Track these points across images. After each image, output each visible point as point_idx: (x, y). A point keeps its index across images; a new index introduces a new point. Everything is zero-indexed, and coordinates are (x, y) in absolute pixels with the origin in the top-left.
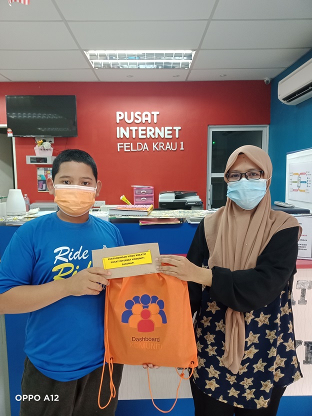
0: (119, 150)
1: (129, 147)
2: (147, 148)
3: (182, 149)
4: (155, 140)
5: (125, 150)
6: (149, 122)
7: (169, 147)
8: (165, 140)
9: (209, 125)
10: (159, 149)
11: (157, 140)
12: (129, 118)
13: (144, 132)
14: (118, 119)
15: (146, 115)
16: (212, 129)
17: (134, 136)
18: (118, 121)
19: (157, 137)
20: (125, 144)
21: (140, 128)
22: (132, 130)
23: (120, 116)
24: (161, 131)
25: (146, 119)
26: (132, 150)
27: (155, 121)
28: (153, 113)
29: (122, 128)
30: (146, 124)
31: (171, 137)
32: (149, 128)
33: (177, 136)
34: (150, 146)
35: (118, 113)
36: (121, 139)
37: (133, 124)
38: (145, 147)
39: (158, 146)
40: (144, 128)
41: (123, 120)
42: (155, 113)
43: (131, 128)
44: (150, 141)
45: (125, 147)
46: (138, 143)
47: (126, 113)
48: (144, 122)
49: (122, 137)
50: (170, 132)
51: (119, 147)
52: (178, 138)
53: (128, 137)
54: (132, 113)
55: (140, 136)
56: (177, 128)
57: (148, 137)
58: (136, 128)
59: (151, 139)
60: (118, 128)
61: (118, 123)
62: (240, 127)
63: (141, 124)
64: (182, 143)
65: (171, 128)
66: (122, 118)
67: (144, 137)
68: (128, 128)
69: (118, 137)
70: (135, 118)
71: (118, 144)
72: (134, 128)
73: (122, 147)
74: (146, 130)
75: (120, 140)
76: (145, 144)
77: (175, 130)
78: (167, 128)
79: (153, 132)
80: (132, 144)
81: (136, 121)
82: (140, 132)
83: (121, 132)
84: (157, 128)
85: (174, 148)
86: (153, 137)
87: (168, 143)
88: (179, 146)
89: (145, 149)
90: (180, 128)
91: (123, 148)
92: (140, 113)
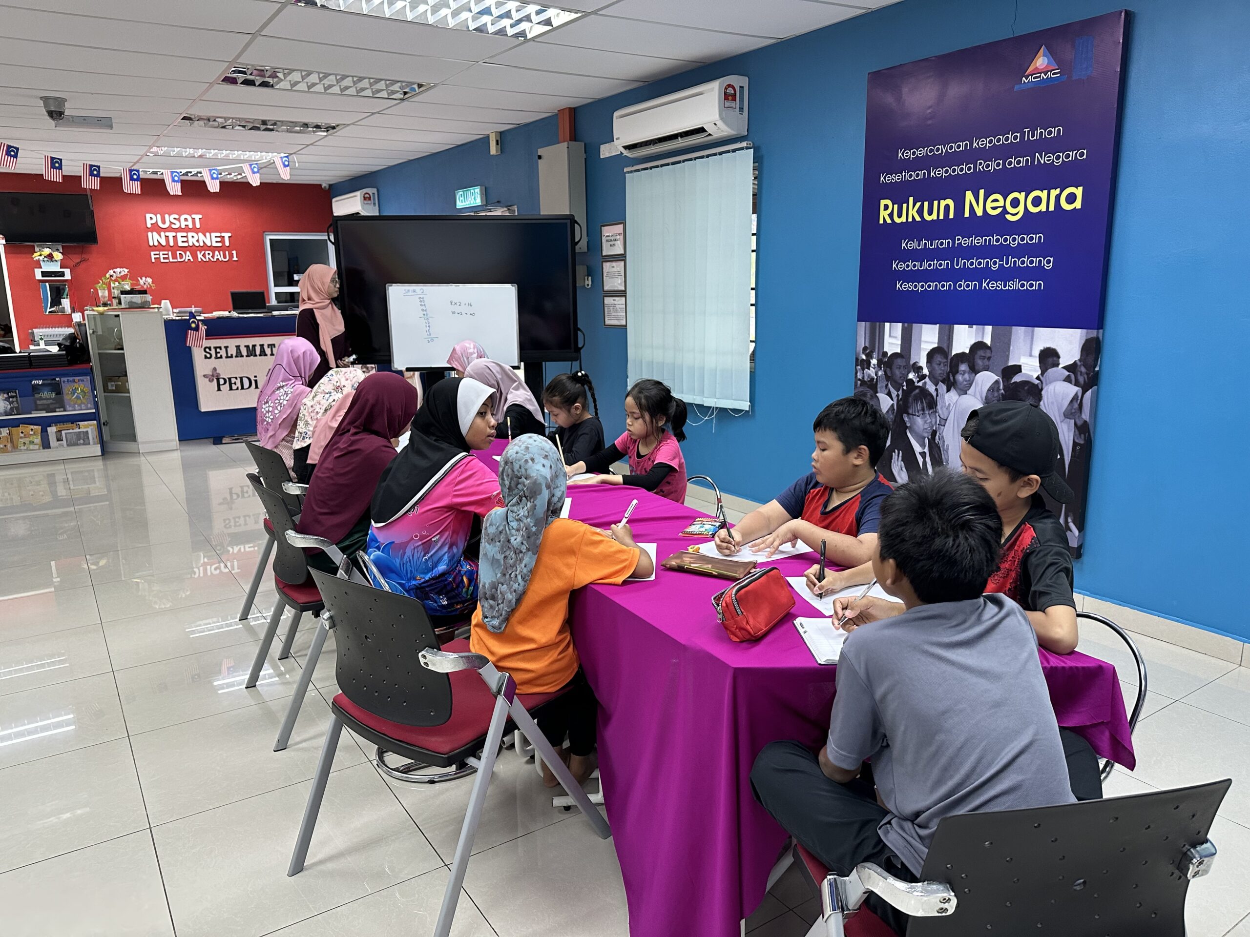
0: (153, 260)
1: (166, 256)
2: (190, 258)
3: (235, 259)
4: (200, 248)
5: (162, 260)
6: (191, 226)
7: (219, 257)
8: (213, 249)
9: (264, 232)
10: (205, 258)
11: (202, 248)
12: (164, 222)
13: (185, 239)
14: (149, 222)
15: (186, 220)
16: (269, 237)
17: (172, 244)
18: (149, 226)
19: (202, 244)
20: (161, 253)
21: (179, 235)
22: (168, 236)
23: (151, 219)
24: (205, 236)
25: (187, 223)
26: (171, 260)
27: (198, 226)
28: (193, 216)
29: (155, 234)
30: (187, 229)
31: (220, 244)
32: (190, 234)
33: (227, 244)
34: (195, 256)
35: (148, 216)
36: (155, 246)
37: (170, 229)
38: (188, 256)
39: (204, 255)
40: (185, 234)
41: (156, 224)
42: (197, 217)
43: (167, 234)
44: (193, 250)
45: (162, 256)
46: (178, 252)
47: (159, 216)
48: (183, 226)
49: (156, 244)
50: (219, 239)
51: (153, 257)
52: (228, 247)
53: (164, 243)
54: (167, 216)
55: (181, 244)
56: (227, 235)
57: (191, 244)
58: (174, 234)
59: (194, 247)
60: (150, 234)
61: (148, 228)
62: (301, 235)
63: (180, 229)
64: (234, 252)
65: (218, 234)
66: (153, 221)
67: (186, 244)
68: (162, 234)
69: (151, 244)
70: (171, 223)
71: (152, 253)
72: (171, 235)
73: (158, 256)
74: (186, 237)
75: (154, 248)
76: (188, 253)
77: (224, 237)
78: (214, 235)
79: (196, 238)
80: (170, 253)
81: (173, 226)
82: (180, 240)
83: (154, 238)
84: (200, 234)
85: (225, 257)
86: (197, 244)
87: (217, 253)
88: (231, 256)
89: (189, 260)
90: (230, 234)
91: (159, 258)
92: (177, 217)
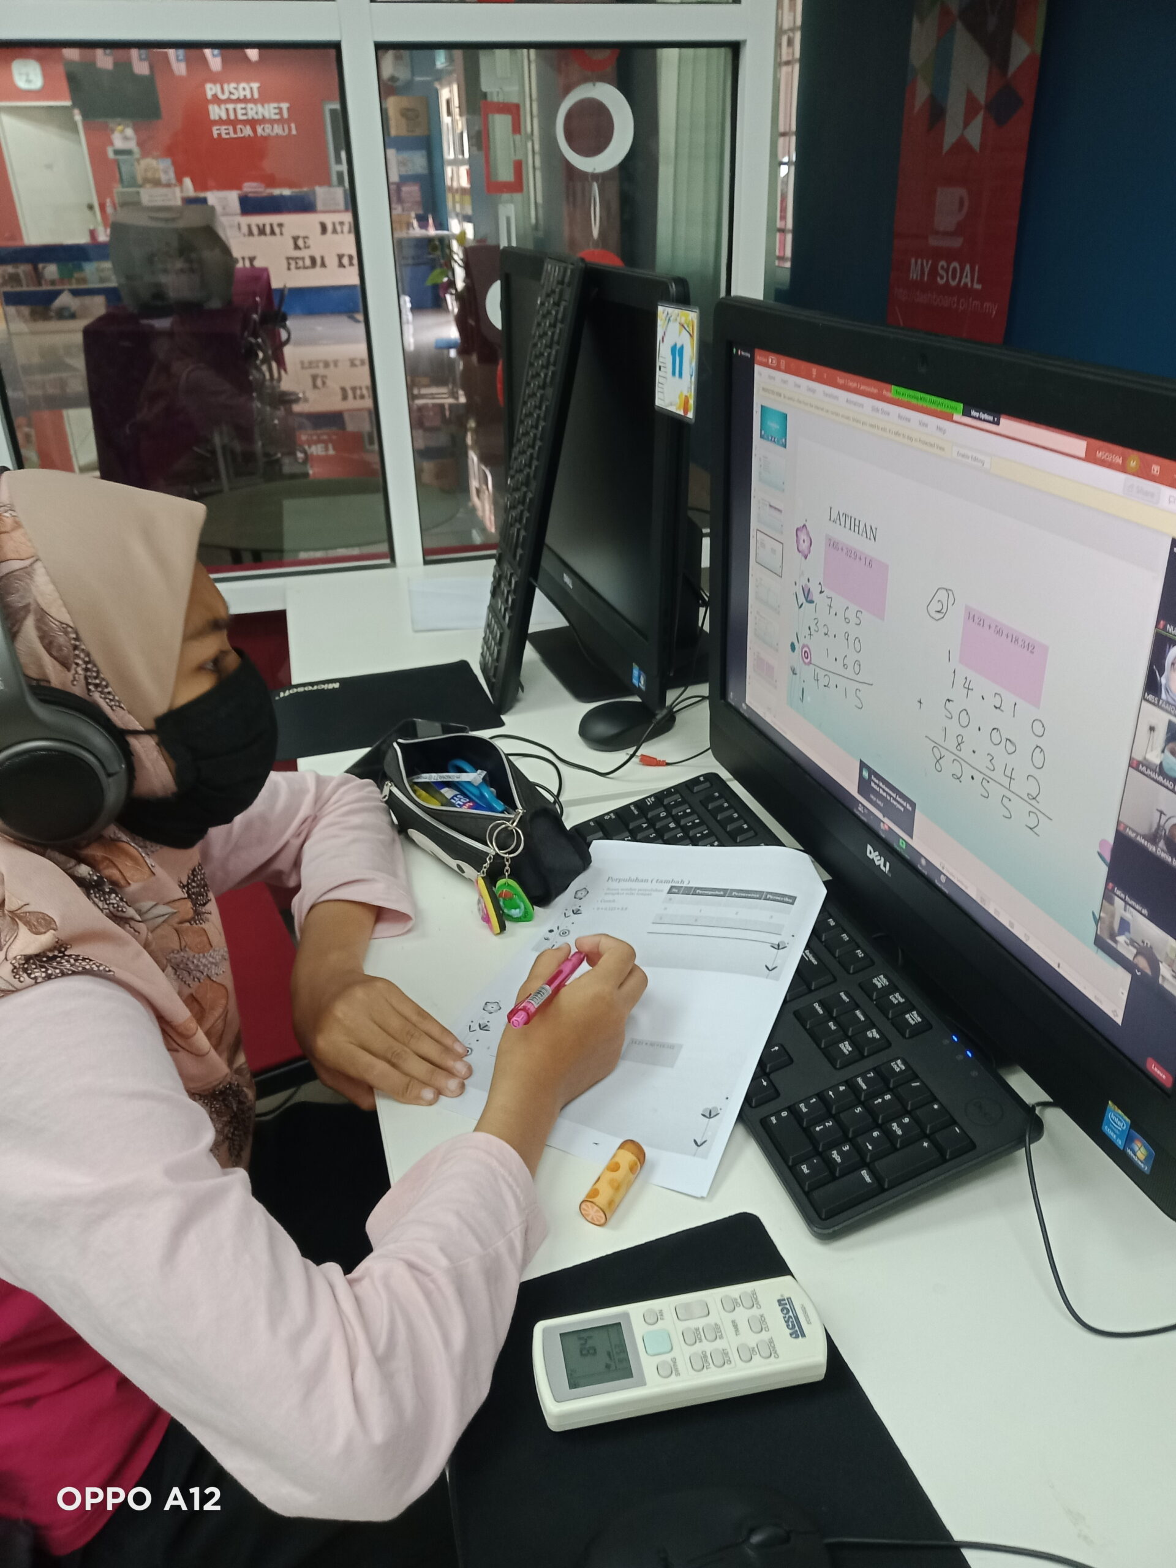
0: (215, 136)
1: (228, 131)
2: (251, 133)
3: (294, 132)
4: (259, 122)
5: (223, 136)
6: (249, 96)
7: (278, 131)
8: (272, 122)
9: (323, 101)
10: (265, 133)
12: (223, 93)
13: (244, 112)
15: (244, 89)
16: (327, 107)
17: (232, 117)
19: (260, 117)
20: (222, 128)
21: (239, 106)
22: (228, 109)
23: (210, 90)
24: (264, 107)
25: (245, 93)
26: (232, 135)
27: (256, 96)
28: (251, 85)
29: (216, 107)
30: (245, 100)
31: (277, 117)
32: (250, 106)
34: (254, 130)
35: (208, 86)
36: (217, 121)
37: (229, 101)
38: (248, 131)
39: (263, 129)
40: (243, 105)
42: (255, 85)
43: (227, 106)
45: (223, 132)
46: (239, 127)
47: (218, 86)
48: (242, 97)
50: (277, 111)
51: (215, 132)
52: (287, 119)
53: (224, 117)
54: (226, 86)
55: (241, 117)
56: (284, 106)
57: (250, 118)
58: (234, 106)
59: (254, 121)
60: (211, 107)
63: (238, 100)
64: (293, 126)
65: (277, 105)
66: (213, 92)
67: (244, 118)
69: (212, 118)
70: (230, 93)
71: (214, 128)
72: (230, 106)
73: (220, 132)
74: (245, 108)
76: (248, 127)
77: (282, 108)
78: (271, 105)
79: (254, 111)
80: (231, 128)
81: (232, 97)
82: (240, 112)
83: (215, 112)
84: (259, 107)
85: (284, 132)
86: (256, 117)
87: (276, 126)
88: (290, 129)
89: (249, 135)
90: (287, 105)
92: (235, 86)
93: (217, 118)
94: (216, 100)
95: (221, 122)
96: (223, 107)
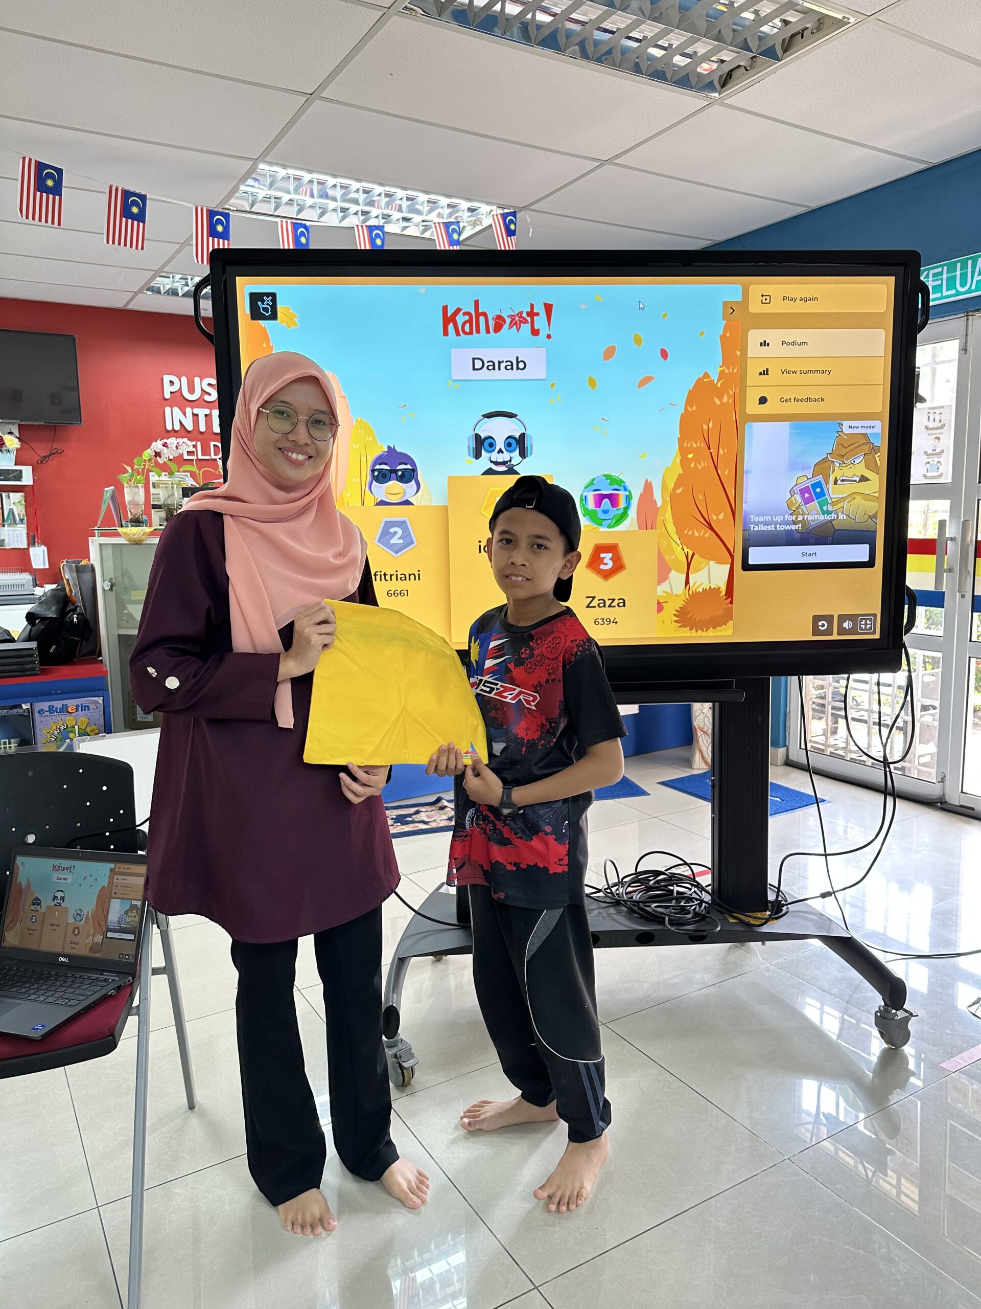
12: (192, 390)
14: (168, 390)
17: (202, 428)
18: (167, 395)
21: (215, 413)
22: (197, 415)
23: (171, 384)
26: (200, 457)
29: (176, 409)
35: (167, 378)
36: (176, 431)
41: (178, 394)
43: (196, 411)
46: (212, 444)
47: (184, 379)
53: (190, 427)
54: (197, 380)
58: (207, 411)
60: (168, 410)
61: (166, 399)
66: (175, 388)
69: (169, 428)
70: (204, 392)
72: (202, 412)
75: (174, 433)
80: (199, 444)
81: (207, 398)
82: (216, 422)
83: (175, 418)
92: (213, 381)
93: (177, 427)
94: (179, 400)
95: (183, 432)
96: (188, 411)
